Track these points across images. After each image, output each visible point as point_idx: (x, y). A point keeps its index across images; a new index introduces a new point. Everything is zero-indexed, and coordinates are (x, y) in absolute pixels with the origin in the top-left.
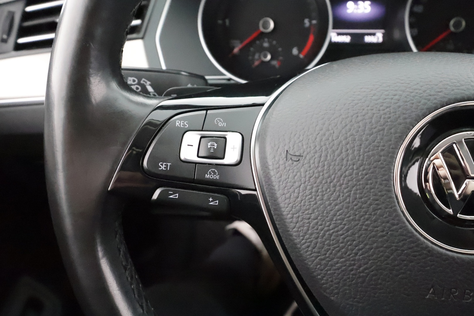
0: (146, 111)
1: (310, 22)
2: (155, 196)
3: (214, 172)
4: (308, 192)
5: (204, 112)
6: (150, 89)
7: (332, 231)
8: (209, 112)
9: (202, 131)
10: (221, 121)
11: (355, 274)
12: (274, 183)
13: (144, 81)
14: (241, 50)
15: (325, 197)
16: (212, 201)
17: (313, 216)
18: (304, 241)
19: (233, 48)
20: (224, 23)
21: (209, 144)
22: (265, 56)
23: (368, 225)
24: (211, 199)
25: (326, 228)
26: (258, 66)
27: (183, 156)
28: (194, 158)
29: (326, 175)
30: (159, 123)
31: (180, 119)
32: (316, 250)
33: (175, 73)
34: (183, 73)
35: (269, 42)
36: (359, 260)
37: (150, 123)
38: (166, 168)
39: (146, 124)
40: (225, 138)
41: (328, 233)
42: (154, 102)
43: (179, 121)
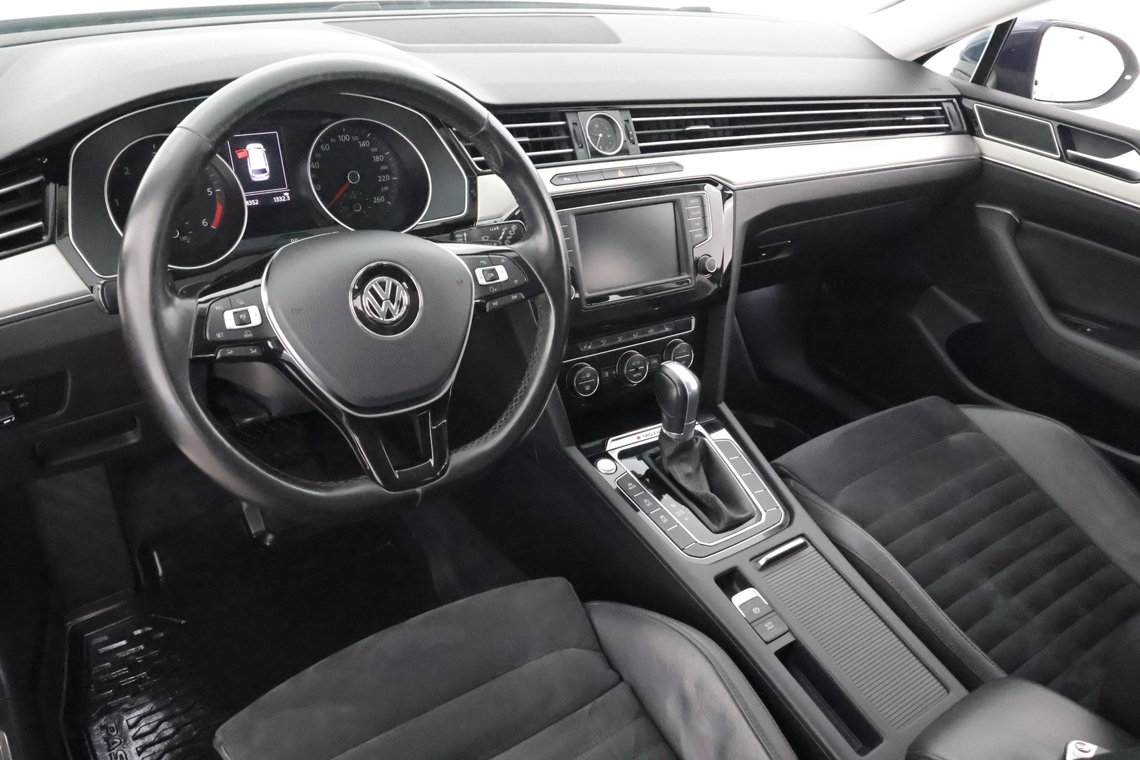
1: (213, 191)
2: (219, 356)
3: (248, 332)
8: (230, 297)
9: (232, 309)
10: (240, 301)
16: (252, 350)
20: (116, 202)
21: (239, 316)
27: (228, 328)
28: (234, 327)
30: (204, 312)
31: (217, 306)
37: (200, 313)
38: (221, 336)
40: (248, 311)
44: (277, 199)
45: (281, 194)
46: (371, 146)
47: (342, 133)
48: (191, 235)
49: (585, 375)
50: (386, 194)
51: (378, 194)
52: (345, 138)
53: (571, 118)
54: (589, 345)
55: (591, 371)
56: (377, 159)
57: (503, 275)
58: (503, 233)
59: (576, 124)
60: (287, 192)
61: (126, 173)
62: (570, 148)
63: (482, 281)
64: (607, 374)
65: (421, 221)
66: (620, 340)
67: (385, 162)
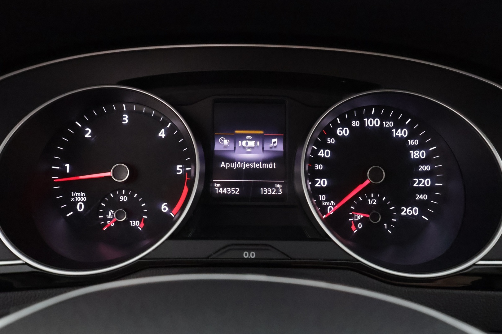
1: (183, 169)
44: (265, 191)
45: (272, 185)
46: (410, 137)
47: (369, 116)
50: (421, 205)
51: (412, 203)
52: (372, 123)
56: (416, 155)
60: (280, 183)
61: (87, 136)
65: (482, 259)
67: (427, 161)
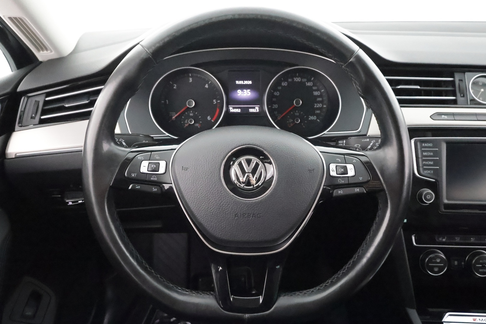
0: (125, 153)
1: (217, 101)
2: (130, 188)
3: (154, 177)
4: (190, 182)
5: (150, 153)
6: (124, 144)
7: (199, 196)
8: (152, 153)
9: (149, 160)
10: (157, 156)
11: (209, 212)
12: (178, 179)
13: (121, 140)
14: (176, 118)
15: (197, 183)
16: (154, 189)
17: (193, 191)
18: (190, 201)
19: (172, 117)
20: (166, 102)
21: (152, 166)
22: (191, 121)
23: (212, 192)
24: (153, 188)
25: (198, 195)
26: (187, 127)
27: (141, 171)
28: (146, 171)
29: (197, 175)
30: (130, 159)
31: (140, 156)
32: (195, 203)
33: (136, 136)
34: (141, 135)
35: (193, 113)
36: (210, 206)
37: (127, 159)
38: (135, 176)
39: (125, 159)
40: (159, 163)
41: (198, 196)
42: (128, 150)
43: (140, 157)
44: (251, 110)
45: (254, 108)
46: (313, 86)
47: (296, 76)
48: (201, 124)
49: (435, 259)
52: (297, 79)
53: (458, 77)
54: (444, 238)
55: (441, 258)
56: (316, 93)
57: (351, 172)
58: (371, 144)
59: (462, 80)
60: (258, 107)
61: (174, 88)
62: (454, 96)
63: (333, 173)
64: (456, 263)
66: (472, 240)
67: (321, 96)
